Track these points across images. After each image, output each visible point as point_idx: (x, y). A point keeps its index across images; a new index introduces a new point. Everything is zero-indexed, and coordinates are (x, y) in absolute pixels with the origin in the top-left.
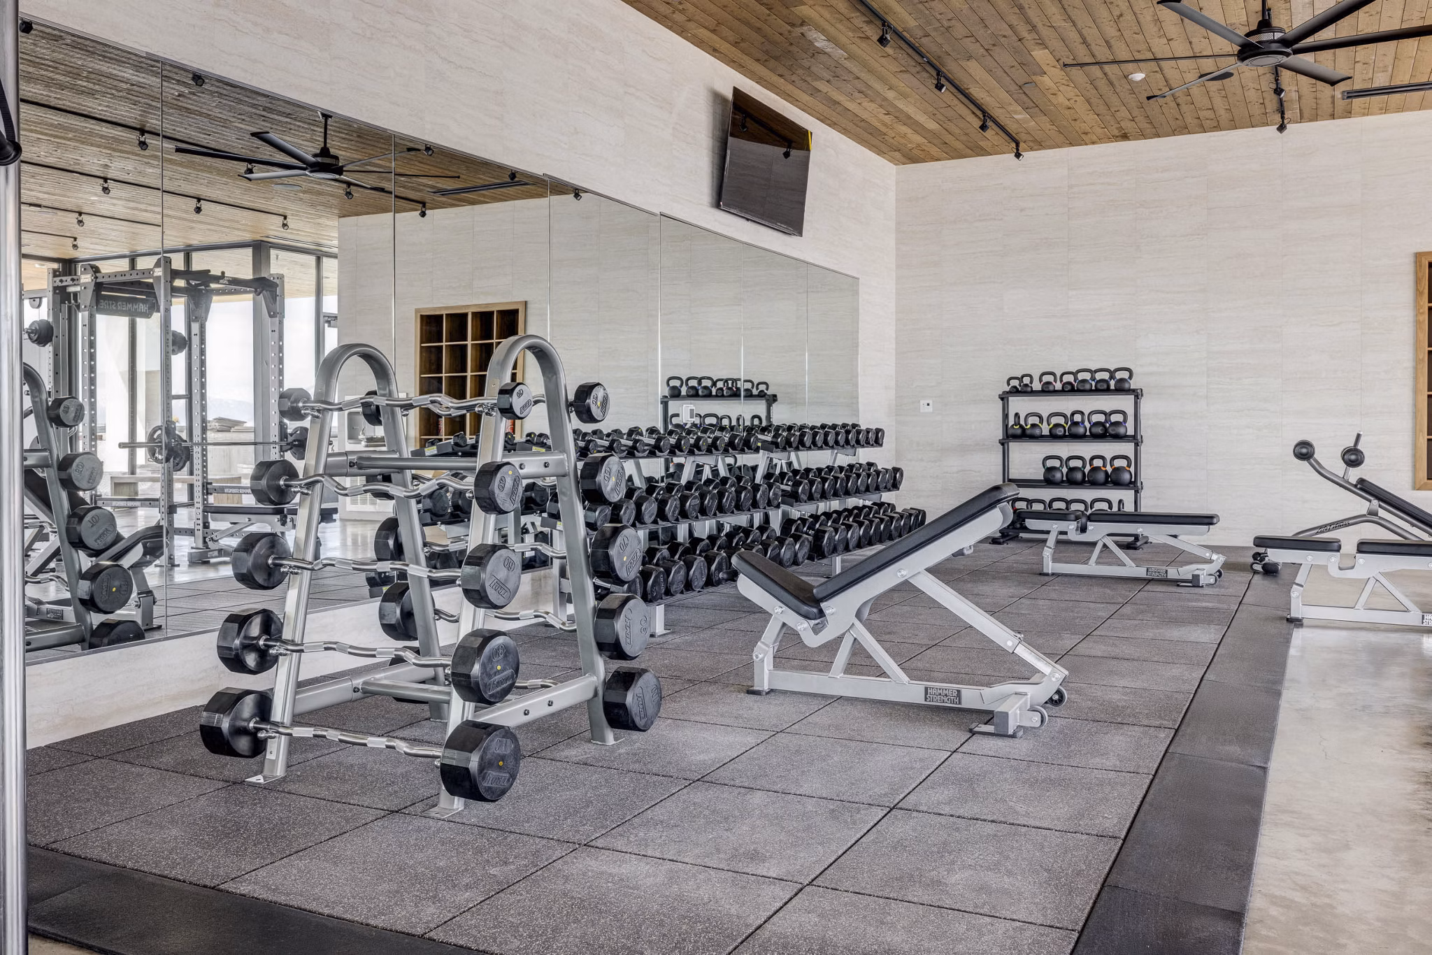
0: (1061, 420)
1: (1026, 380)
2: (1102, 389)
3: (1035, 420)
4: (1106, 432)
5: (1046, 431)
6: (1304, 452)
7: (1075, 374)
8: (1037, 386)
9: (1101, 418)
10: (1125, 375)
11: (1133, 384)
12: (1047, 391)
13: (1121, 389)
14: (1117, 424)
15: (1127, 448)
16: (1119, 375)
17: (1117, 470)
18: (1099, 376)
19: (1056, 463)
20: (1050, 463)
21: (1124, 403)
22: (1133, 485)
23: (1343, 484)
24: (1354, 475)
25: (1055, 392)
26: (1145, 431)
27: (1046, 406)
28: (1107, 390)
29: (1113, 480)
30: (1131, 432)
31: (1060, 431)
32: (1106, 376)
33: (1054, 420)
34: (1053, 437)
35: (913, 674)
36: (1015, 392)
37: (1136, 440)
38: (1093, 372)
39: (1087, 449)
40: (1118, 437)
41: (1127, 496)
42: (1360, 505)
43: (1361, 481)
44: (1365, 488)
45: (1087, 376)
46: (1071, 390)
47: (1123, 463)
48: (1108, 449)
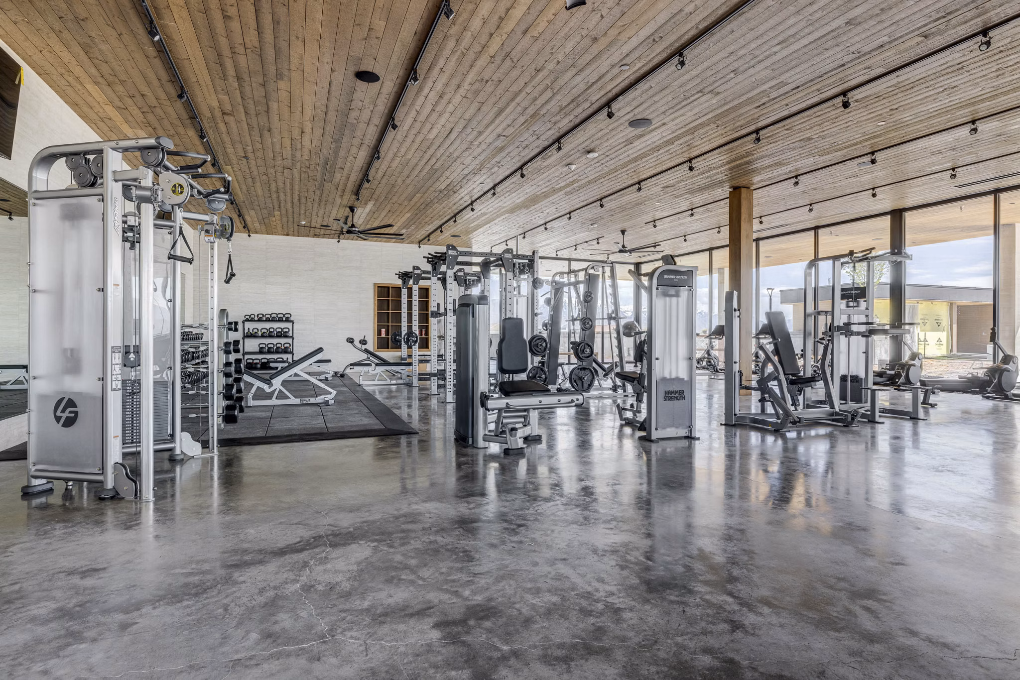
0: (266, 331)
1: (252, 316)
2: (280, 320)
3: (256, 330)
4: (282, 335)
5: (260, 335)
6: (351, 341)
7: (271, 315)
8: (256, 318)
9: (280, 330)
10: (289, 316)
11: (292, 319)
12: (260, 320)
13: (288, 320)
14: (286, 332)
15: (289, 340)
16: (286, 316)
17: (285, 348)
18: (279, 316)
19: (264, 346)
20: (261, 346)
21: (289, 325)
22: (292, 353)
23: (360, 350)
24: (364, 347)
25: (263, 321)
26: (295, 336)
27: (259, 325)
28: (282, 321)
29: (286, 351)
30: (291, 335)
31: (265, 335)
32: (282, 316)
33: (263, 331)
34: (263, 336)
35: (296, 397)
36: (247, 320)
37: (292, 337)
38: (277, 314)
39: (275, 341)
40: (286, 337)
41: (290, 356)
42: (365, 356)
43: (366, 349)
44: (366, 351)
45: (275, 316)
46: (268, 320)
47: (288, 345)
48: (283, 341)
